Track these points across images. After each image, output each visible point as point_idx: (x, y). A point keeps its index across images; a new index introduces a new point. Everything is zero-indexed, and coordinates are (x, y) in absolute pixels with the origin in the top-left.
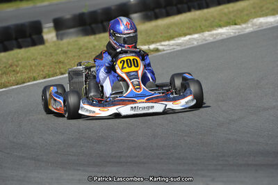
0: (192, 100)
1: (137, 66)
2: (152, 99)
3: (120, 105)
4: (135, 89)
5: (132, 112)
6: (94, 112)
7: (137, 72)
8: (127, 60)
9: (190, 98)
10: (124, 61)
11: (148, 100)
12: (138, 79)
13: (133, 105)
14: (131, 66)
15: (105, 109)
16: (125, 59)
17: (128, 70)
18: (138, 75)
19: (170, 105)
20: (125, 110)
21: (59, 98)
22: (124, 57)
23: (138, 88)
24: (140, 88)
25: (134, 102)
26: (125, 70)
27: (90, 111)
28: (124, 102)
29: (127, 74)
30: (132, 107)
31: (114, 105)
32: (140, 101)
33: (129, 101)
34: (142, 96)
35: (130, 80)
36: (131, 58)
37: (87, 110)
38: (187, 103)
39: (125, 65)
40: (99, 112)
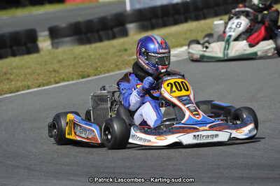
0: (254, 129)
1: (188, 90)
2: (214, 126)
3: (179, 132)
4: (194, 115)
5: (195, 141)
6: (150, 141)
7: (189, 96)
8: (175, 83)
10: (171, 84)
11: (210, 127)
12: (192, 103)
13: (196, 134)
14: (181, 90)
15: (162, 138)
16: (172, 81)
17: (178, 94)
18: (190, 100)
19: (235, 134)
20: (187, 139)
21: (91, 126)
23: (196, 114)
24: (198, 114)
25: (196, 130)
26: (174, 94)
27: (145, 140)
28: (185, 130)
29: (179, 98)
30: (195, 136)
31: (173, 133)
32: (203, 128)
33: (190, 128)
34: (203, 123)
35: (185, 105)
36: (180, 81)
37: (141, 139)
38: (250, 131)
39: (174, 88)
40: (156, 141)
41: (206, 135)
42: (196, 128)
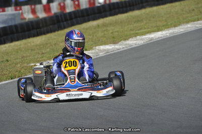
0: (112, 90)
1: (75, 66)
2: (82, 89)
3: (59, 92)
4: (71, 82)
5: (67, 98)
6: (41, 97)
7: (75, 70)
8: (69, 62)
9: (110, 89)
10: (67, 62)
11: (79, 89)
12: (75, 75)
13: (68, 93)
14: (71, 66)
16: (68, 61)
17: (69, 68)
18: (75, 72)
19: (95, 93)
20: (63, 96)
22: (68, 59)
24: (74, 81)
25: (69, 91)
26: (66, 69)
27: (39, 97)
28: (62, 91)
29: (68, 71)
30: (67, 94)
31: (56, 93)
32: (73, 90)
34: (75, 87)
36: (72, 60)
37: (37, 96)
39: (67, 65)
40: (45, 97)
41: (74, 94)
42: (70, 90)
